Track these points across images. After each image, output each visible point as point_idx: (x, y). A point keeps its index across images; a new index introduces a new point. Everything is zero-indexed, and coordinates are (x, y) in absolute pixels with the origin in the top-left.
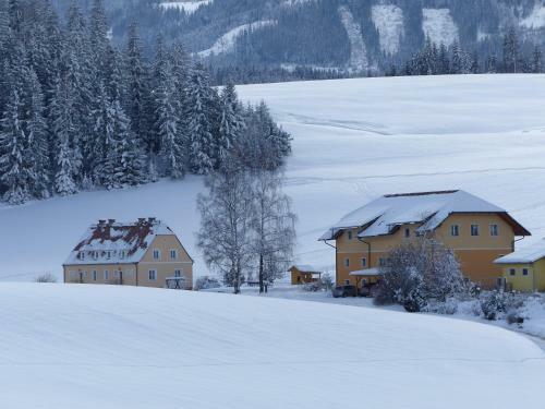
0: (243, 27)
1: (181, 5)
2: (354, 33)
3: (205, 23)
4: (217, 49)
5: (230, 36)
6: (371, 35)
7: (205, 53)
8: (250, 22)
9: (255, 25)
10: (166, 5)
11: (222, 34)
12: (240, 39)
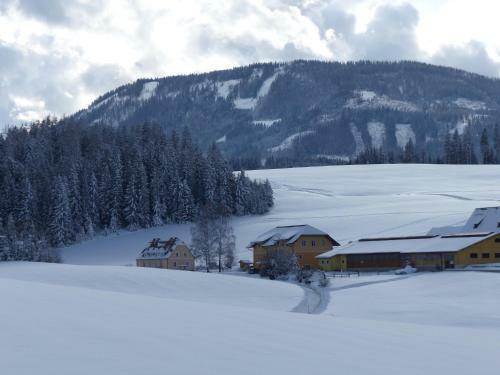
0: (297, 134)
1: (263, 122)
2: (358, 137)
3: (277, 132)
4: (282, 147)
5: (290, 139)
6: (367, 138)
7: (276, 149)
8: (300, 132)
9: (303, 133)
10: (256, 122)
11: (285, 138)
12: (295, 141)
